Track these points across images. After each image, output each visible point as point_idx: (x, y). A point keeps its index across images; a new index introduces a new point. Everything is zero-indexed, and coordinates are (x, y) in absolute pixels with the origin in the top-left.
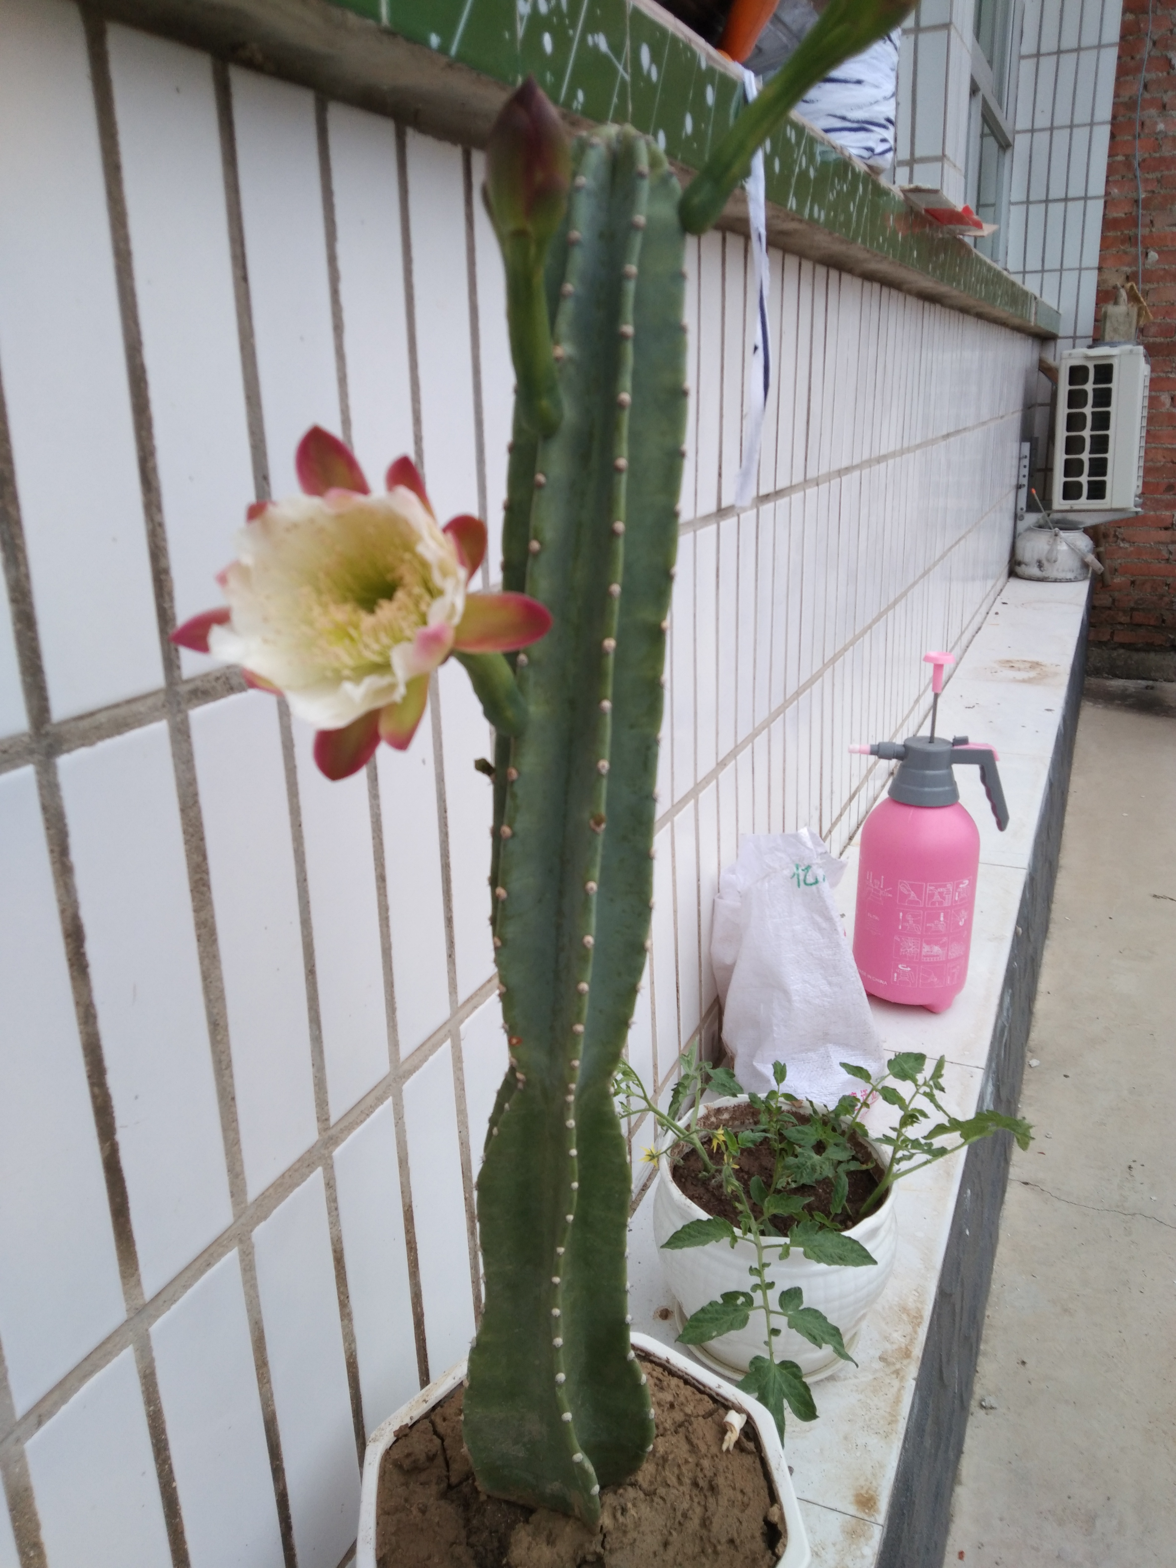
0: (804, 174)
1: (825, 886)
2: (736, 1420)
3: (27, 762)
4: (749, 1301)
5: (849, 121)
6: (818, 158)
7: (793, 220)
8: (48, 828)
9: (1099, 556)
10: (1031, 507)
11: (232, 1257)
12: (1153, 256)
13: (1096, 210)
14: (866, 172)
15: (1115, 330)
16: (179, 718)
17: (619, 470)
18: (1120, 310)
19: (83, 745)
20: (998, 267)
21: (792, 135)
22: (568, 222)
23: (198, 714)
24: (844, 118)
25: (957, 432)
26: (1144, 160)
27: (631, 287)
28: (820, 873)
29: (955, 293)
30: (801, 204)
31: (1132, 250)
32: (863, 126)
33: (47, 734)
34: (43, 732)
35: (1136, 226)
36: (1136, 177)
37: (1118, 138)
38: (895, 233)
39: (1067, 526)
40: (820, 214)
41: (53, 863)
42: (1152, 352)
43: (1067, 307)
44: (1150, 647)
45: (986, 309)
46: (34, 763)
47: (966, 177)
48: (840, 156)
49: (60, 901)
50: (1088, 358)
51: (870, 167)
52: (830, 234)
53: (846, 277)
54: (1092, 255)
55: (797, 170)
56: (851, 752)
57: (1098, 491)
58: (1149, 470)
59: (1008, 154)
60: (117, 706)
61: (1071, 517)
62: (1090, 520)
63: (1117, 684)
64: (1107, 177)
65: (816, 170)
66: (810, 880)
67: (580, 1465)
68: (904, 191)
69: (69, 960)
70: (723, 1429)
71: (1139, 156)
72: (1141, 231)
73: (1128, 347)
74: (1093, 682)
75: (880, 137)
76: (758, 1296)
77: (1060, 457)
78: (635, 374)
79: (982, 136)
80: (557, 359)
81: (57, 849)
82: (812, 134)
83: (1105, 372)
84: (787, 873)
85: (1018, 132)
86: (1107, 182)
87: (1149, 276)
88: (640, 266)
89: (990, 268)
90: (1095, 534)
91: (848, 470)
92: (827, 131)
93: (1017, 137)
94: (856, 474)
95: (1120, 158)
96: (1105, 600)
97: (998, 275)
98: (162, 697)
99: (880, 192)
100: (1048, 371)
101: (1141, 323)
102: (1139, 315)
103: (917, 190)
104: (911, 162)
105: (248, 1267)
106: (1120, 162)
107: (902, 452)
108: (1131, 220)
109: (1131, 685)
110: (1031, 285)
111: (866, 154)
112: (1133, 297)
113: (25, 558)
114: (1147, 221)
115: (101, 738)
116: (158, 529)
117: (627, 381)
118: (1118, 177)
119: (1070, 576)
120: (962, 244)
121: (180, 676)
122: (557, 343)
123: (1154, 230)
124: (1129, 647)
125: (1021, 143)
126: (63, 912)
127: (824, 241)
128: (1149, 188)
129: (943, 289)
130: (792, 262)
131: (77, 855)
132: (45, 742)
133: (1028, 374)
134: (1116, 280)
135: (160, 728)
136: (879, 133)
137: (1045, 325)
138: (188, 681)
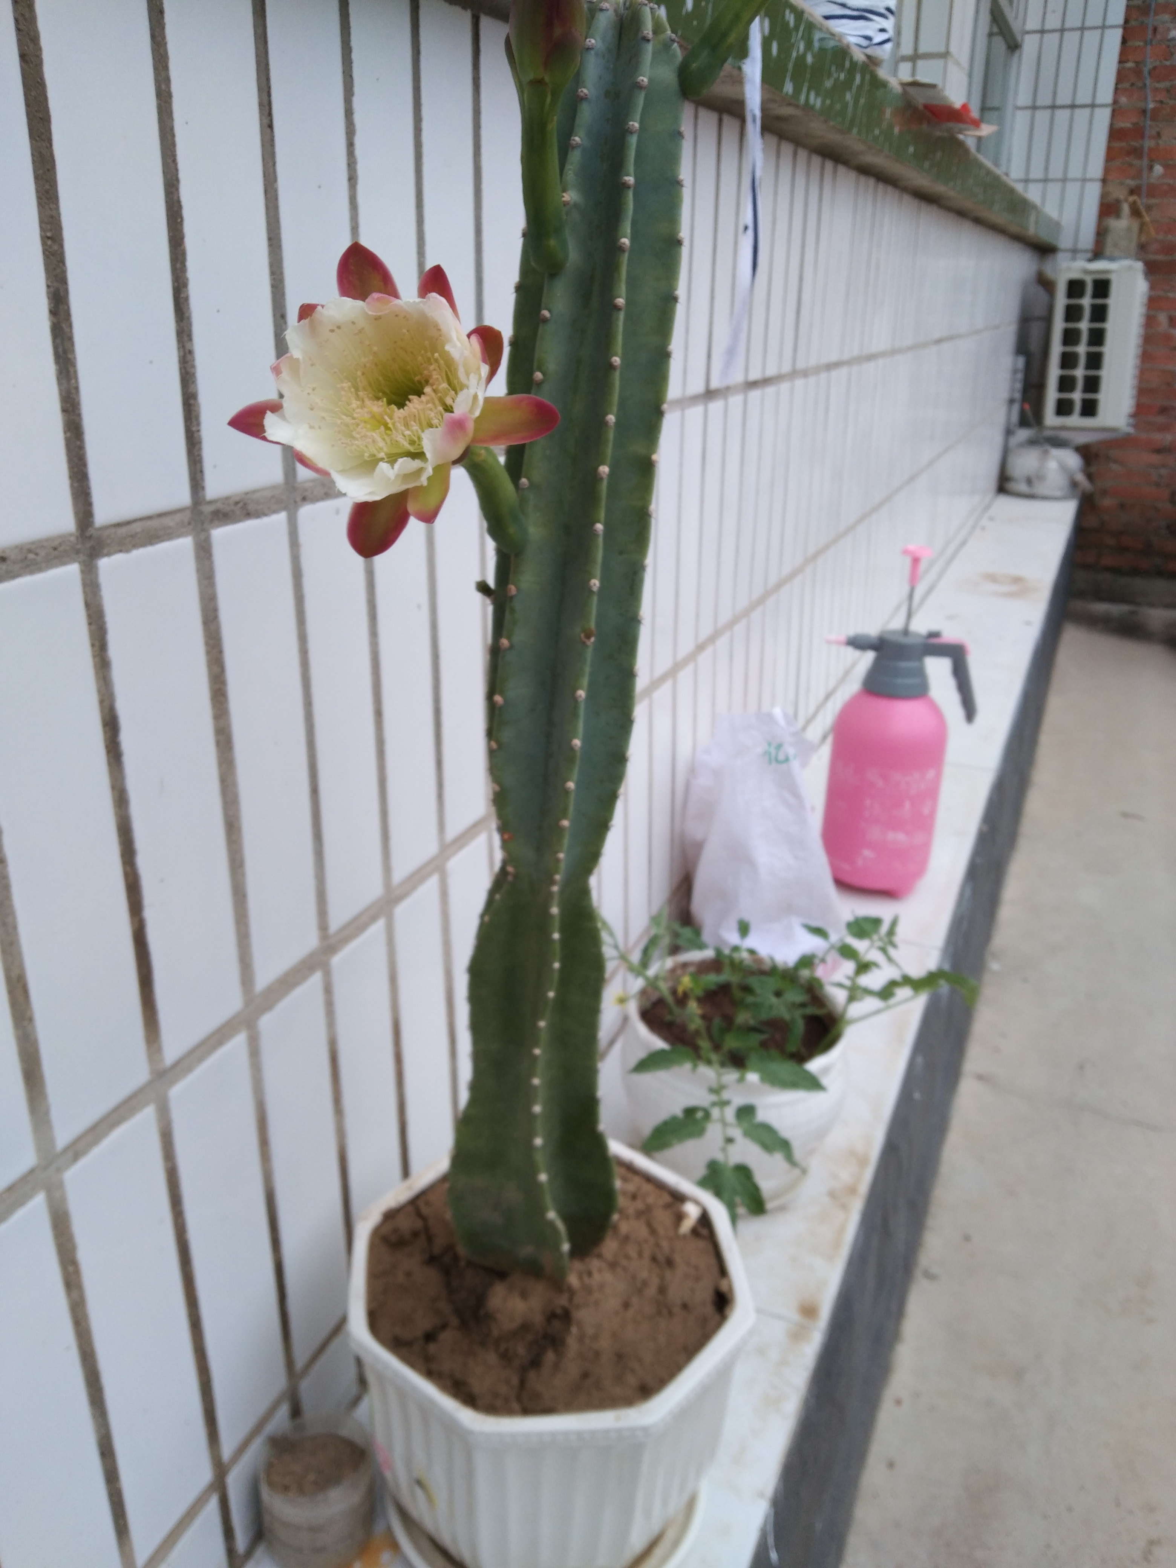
0: (801, 59)
1: (795, 764)
2: (692, 1211)
3: (74, 561)
4: (707, 1115)
5: (849, 8)
6: (816, 45)
7: (789, 104)
8: (90, 624)
9: (1090, 476)
10: (1024, 422)
11: (239, 1041)
12: (1158, 169)
13: (1103, 117)
14: (864, 62)
15: (1116, 245)
16: (203, 536)
17: (617, 308)
18: (1121, 224)
19: (121, 551)
20: (999, 171)
21: (791, 18)
22: (578, 79)
23: (220, 534)
24: (844, 5)
25: (951, 338)
26: (1155, 68)
27: (633, 140)
28: (791, 751)
29: (952, 194)
30: (797, 90)
31: (1136, 162)
32: (863, 15)
33: (90, 537)
34: (88, 534)
35: (1142, 136)
36: (1145, 85)
37: (1130, 43)
38: (891, 127)
39: (1058, 443)
40: (816, 101)
41: (94, 656)
42: (1152, 269)
43: (1067, 219)
44: (1135, 572)
45: (984, 214)
46: (80, 562)
47: (970, 75)
48: (838, 44)
49: (99, 691)
50: (1087, 272)
51: (869, 57)
52: (826, 121)
53: (841, 169)
54: (1096, 167)
55: (794, 54)
56: (829, 642)
57: (1090, 409)
58: (1143, 391)
59: (1017, 54)
60: (149, 518)
61: (1064, 435)
62: (1082, 439)
63: (1101, 608)
64: (1117, 84)
65: (814, 56)
66: (781, 757)
67: (551, 1224)
68: (904, 85)
69: (107, 747)
70: (680, 1217)
71: (1150, 63)
72: (1148, 143)
73: (1126, 263)
74: (1078, 605)
75: (880, 27)
76: (715, 1113)
77: (1054, 372)
78: (634, 223)
79: (991, 35)
80: (566, 204)
81: (97, 644)
82: (811, 19)
83: (1102, 287)
84: (759, 750)
85: (1028, 32)
86: (1116, 89)
87: (1153, 191)
88: (641, 123)
89: (989, 172)
90: (1087, 453)
91: (837, 365)
92: (827, 18)
93: (1027, 38)
94: (844, 370)
95: (1130, 65)
96: (1092, 521)
97: (997, 178)
98: (187, 516)
99: (878, 84)
100: (1046, 284)
101: (1144, 239)
102: (1141, 230)
103: (915, 84)
104: (915, 58)
105: (255, 1052)
106: (1130, 69)
107: (893, 352)
108: (1138, 132)
109: (1115, 609)
110: (1033, 194)
111: (864, 43)
112: (1135, 212)
113: (76, 372)
114: (1154, 132)
115: (136, 546)
116: (189, 357)
117: (627, 227)
118: (1126, 85)
119: (1058, 493)
120: (961, 145)
121: (204, 497)
122: (564, 190)
123: (1160, 142)
124: (1115, 571)
125: (1030, 44)
126: (101, 702)
127: (819, 129)
128: (1157, 99)
129: (940, 188)
130: (787, 148)
131: (114, 651)
132: (88, 545)
133: (1025, 288)
134: (1119, 193)
135: (186, 544)
136: (878, 23)
137: (1044, 235)
138: (211, 502)
